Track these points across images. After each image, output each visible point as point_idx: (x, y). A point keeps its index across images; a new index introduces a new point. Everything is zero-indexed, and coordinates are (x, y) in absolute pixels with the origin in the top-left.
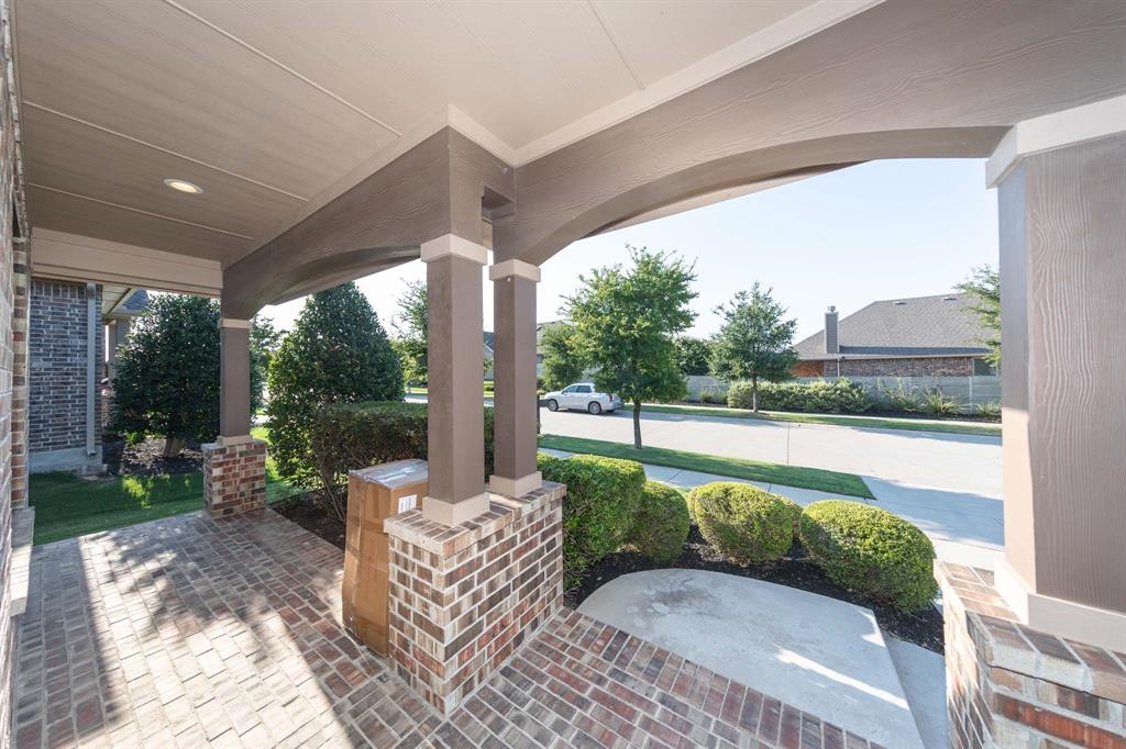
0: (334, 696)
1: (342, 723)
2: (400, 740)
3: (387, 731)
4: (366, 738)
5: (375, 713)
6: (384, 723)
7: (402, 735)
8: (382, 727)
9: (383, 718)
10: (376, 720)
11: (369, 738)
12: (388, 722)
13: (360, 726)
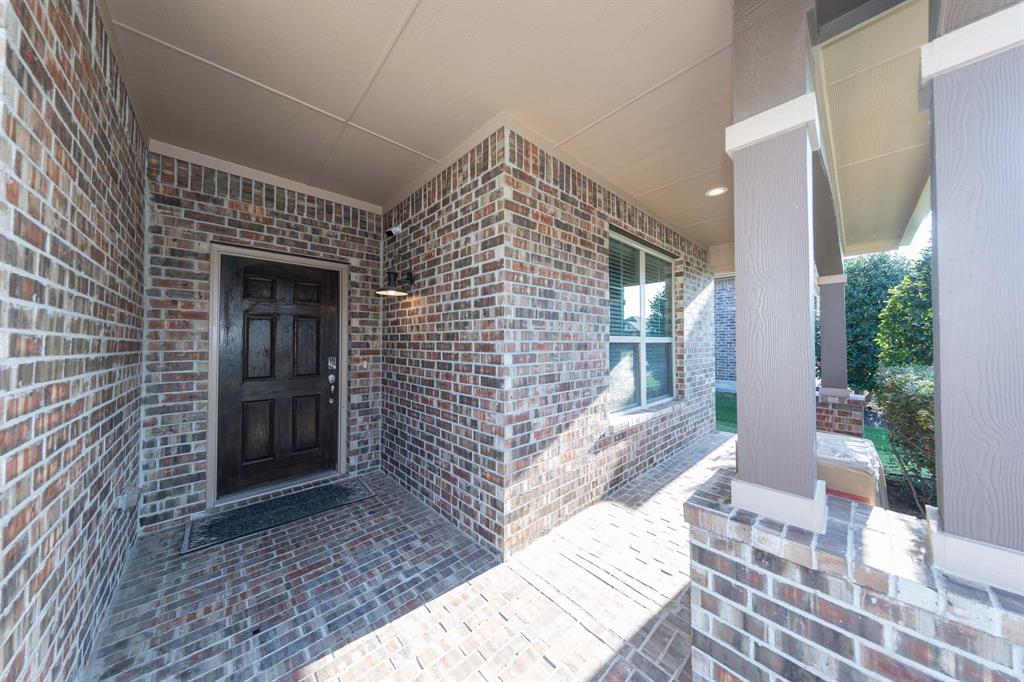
0: (680, 598)
1: (660, 613)
2: (656, 664)
3: (662, 649)
4: (651, 633)
5: (675, 634)
6: (668, 645)
7: (661, 664)
8: (665, 645)
9: (673, 642)
10: (670, 638)
11: (653, 636)
12: (671, 648)
13: (661, 626)
